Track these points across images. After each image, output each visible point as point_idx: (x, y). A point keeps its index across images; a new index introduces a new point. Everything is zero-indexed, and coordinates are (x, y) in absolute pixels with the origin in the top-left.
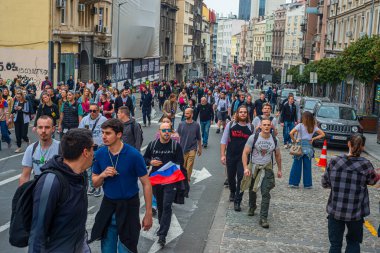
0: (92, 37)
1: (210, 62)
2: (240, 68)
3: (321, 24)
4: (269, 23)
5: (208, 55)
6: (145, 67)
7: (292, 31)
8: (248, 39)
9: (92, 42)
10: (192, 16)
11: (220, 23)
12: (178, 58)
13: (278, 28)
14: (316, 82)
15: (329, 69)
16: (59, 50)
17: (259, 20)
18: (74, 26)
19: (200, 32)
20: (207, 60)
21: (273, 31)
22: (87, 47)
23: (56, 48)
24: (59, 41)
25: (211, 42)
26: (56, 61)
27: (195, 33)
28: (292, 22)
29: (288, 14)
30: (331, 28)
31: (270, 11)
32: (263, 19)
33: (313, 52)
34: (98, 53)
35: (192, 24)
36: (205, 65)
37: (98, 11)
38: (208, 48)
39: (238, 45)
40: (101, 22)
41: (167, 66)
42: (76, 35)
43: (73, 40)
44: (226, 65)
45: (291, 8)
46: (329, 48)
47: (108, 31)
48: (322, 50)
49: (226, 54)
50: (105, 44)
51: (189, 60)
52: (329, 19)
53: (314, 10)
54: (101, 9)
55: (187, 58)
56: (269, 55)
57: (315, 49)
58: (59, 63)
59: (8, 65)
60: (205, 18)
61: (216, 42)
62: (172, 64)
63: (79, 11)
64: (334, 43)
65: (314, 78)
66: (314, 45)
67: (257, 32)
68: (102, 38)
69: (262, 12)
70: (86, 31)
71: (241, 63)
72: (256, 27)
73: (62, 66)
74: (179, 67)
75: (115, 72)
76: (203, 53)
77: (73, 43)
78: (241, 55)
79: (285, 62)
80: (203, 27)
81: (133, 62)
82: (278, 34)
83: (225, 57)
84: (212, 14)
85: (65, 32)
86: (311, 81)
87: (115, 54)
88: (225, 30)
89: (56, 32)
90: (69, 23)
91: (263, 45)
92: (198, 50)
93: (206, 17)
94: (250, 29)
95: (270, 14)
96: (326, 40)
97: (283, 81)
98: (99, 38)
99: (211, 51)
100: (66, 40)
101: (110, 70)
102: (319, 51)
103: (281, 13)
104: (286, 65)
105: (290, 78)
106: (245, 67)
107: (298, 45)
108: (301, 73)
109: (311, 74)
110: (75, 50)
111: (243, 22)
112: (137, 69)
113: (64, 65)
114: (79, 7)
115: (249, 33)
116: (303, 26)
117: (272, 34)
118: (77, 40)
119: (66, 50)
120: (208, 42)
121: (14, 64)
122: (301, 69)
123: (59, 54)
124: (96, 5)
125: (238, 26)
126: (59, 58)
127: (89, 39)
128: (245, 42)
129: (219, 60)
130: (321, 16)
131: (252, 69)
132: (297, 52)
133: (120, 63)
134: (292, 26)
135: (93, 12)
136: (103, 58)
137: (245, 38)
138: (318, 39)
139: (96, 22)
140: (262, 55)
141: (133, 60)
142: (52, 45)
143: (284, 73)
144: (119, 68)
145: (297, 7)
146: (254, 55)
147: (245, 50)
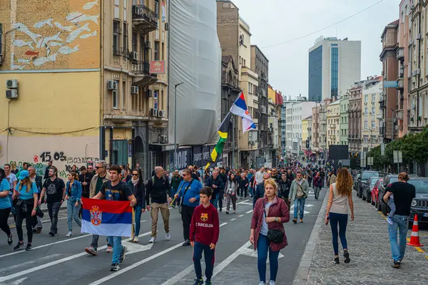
0: (147, 122)
1: (279, 149)
2: (314, 155)
3: (402, 99)
4: (343, 103)
5: (276, 141)
6: (205, 155)
7: (369, 110)
8: (320, 123)
9: (147, 127)
10: (256, 98)
11: (288, 106)
12: (243, 145)
13: (354, 108)
14: (401, 161)
15: (414, 145)
16: (111, 137)
17: (331, 101)
18: (126, 110)
19: (267, 115)
20: (275, 147)
21: (348, 112)
22: (142, 133)
23: (107, 134)
24: (111, 126)
25: (280, 126)
26: (107, 148)
27: (261, 117)
28: (369, 100)
29: (364, 92)
30: (414, 103)
31: (343, 89)
32: (336, 99)
33: (396, 132)
34: (153, 139)
35: (256, 107)
36: (273, 152)
37: (153, 94)
38: (276, 133)
39: (309, 129)
40: (156, 105)
41: (230, 154)
42: (129, 120)
43: (126, 125)
44: (298, 152)
45: (367, 86)
46: (413, 125)
47: (165, 114)
48: (405, 128)
49: (296, 140)
50: (161, 130)
51: (256, 147)
52: (411, 92)
53: (393, 84)
54: (156, 91)
55: (253, 144)
56: (345, 139)
57: (397, 127)
58: (111, 151)
59: (56, 154)
60: (271, 101)
61: (284, 127)
62: (236, 151)
63: (132, 94)
64: (419, 119)
65: (398, 157)
66: (396, 124)
67: (330, 115)
68: (159, 123)
69: (334, 92)
70: (140, 115)
71: (314, 149)
72: (329, 108)
73: (114, 153)
74: (245, 155)
75: (172, 160)
76: (271, 139)
77: (126, 129)
78: (313, 140)
79: (364, 145)
80: (270, 110)
81: (193, 149)
82: (354, 115)
83: (295, 144)
84: (279, 96)
85: (117, 116)
86: (395, 161)
87: (172, 140)
88: (295, 114)
89: (108, 117)
90: (122, 107)
91: (338, 128)
92: (265, 135)
93: (272, 99)
94: (322, 111)
95: (344, 93)
96: (409, 116)
97: (363, 164)
98: (155, 123)
99: (280, 136)
100: (119, 125)
101: (168, 158)
102: (402, 130)
103: (356, 91)
104: (365, 149)
105: (371, 161)
106: (319, 153)
107: (378, 125)
108: (383, 153)
109: (395, 153)
110: (128, 136)
111: (313, 104)
112: (197, 157)
113: (116, 152)
114: (132, 89)
115: (321, 116)
116: (382, 103)
117: (347, 115)
118: (130, 125)
119: (118, 136)
120: (276, 126)
121: (62, 153)
122: (383, 149)
123: (111, 140)
124: (151, 87)
125: (309, 109)
126: (111, 145)
127: (143, 124)
128: (317, 125)
129: (289, 147)
130: (402, 90)
131: (327, 156)
132: (377, 134)
133: (178, 150)
134: (370, 105)
135: (147, 95)
136: (159, 144)
137: (317, 121)
138: (400, 115)
139: (151, 105)
140: (338, 139)
141: (193, 147)
142: (103, 130)
143: (363, 157)
144: (177, 156)
145: (374, 83)
146: (328, 140)
147: (317, 134)
